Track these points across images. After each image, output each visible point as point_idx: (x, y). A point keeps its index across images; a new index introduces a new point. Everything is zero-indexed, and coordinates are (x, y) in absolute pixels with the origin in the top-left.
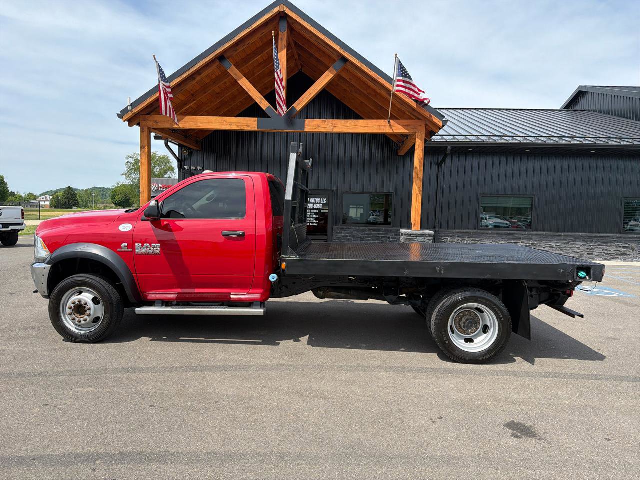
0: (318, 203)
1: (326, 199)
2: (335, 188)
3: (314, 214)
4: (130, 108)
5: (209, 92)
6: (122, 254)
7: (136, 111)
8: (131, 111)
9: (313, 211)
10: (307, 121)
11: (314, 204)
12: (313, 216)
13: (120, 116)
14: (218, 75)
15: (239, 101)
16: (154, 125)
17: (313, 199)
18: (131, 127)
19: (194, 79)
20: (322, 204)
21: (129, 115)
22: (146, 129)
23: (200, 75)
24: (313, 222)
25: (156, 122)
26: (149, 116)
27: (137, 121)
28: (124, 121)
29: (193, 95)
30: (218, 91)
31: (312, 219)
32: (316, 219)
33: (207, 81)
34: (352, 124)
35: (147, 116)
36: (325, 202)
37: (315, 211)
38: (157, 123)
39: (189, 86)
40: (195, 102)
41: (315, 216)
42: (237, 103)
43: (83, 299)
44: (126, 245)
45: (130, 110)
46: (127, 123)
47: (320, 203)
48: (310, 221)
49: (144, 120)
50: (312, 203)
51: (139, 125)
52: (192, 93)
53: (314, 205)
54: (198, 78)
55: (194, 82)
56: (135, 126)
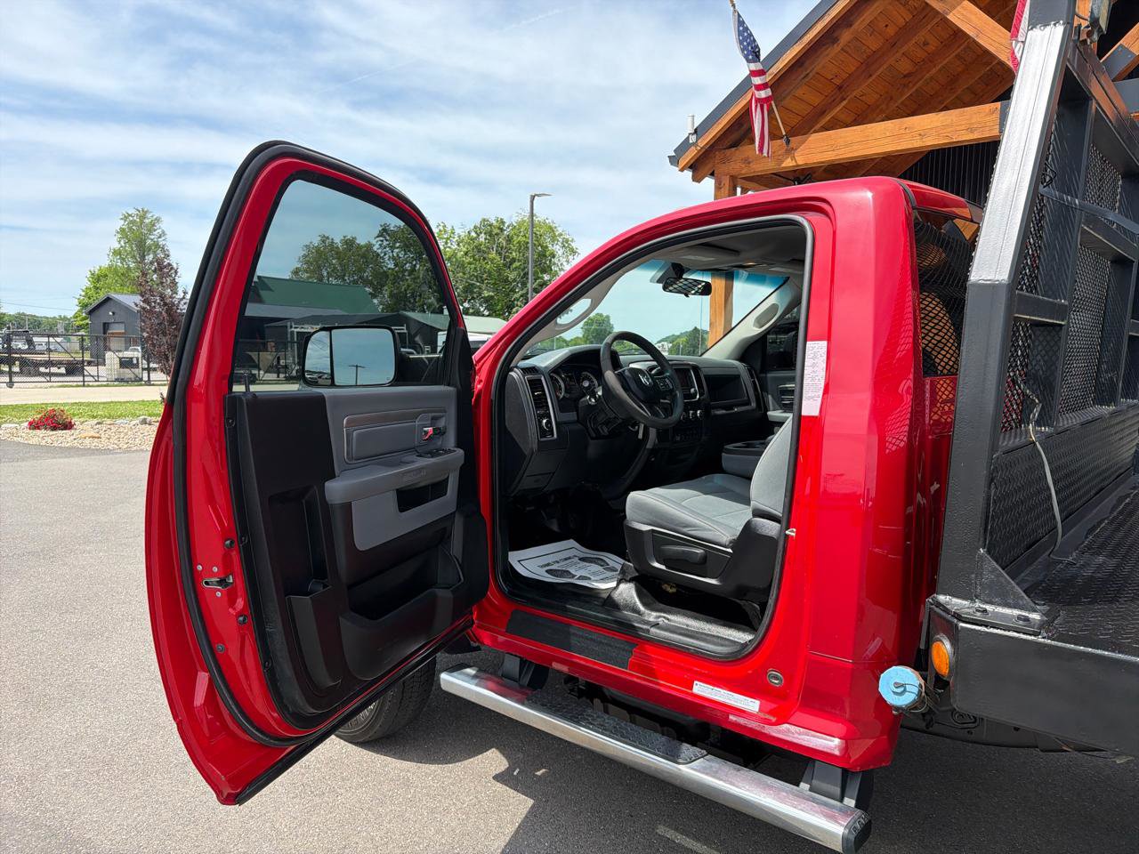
4: (693, 139)
5: (879, 73)
7: (703, 143)
8: (695, 144)
13: (674, 160)
14: (901, 22)
15: (966, 86)
16: (743, 168)
18: (699, 181)
19: (835, 40)
21: (691, 154)
22: (726, 181)
23: (851, 26)
25: (747, 161)
26: (733, 149)
27: (708, 168)
28: (682, 170)
29: (840, 88)
30: (905, 66)
33: (874, 44)
35: (728, 152)
38: (749, 163)
39: (827, 62)
40: (845, 102)
42: (959, 91)
45: (693, 144)
46: (688, 174)
49: (725, 161)
51: (712, 174)
52: (838, 81)
54: (846, 36)
55: (836, 48)
56: (707, 178)
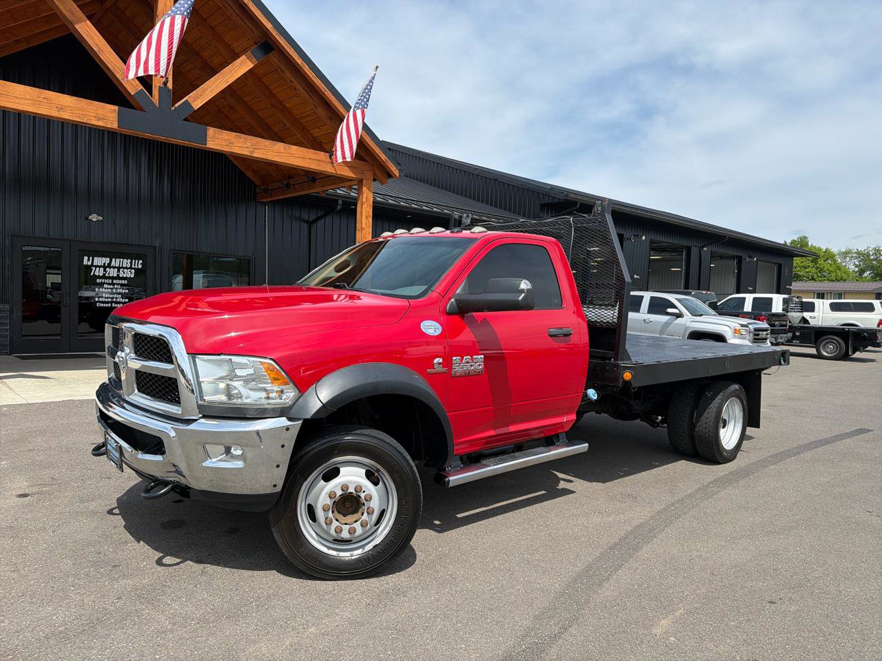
0: (126, 268)
1: (141, 261)
2: (157, 244)
3: (119, 287)
6: (433, 379)
9: (118, 281)
10: (211, 131)
11: (119, 268)
12: (119, 291)
17: (118, 260)
20: (135, 269)
24: (118, 300)
31: (115, 296)
32: (123, 296)
34: (282, 150)
36: (140, 266)
37: (120, 282)
41: (121, 291)
43: (351, 482)
44: (441, 361)
47: (131, 268)
48: (112, 298)
50: (114, 268)
53: (119, 271)
